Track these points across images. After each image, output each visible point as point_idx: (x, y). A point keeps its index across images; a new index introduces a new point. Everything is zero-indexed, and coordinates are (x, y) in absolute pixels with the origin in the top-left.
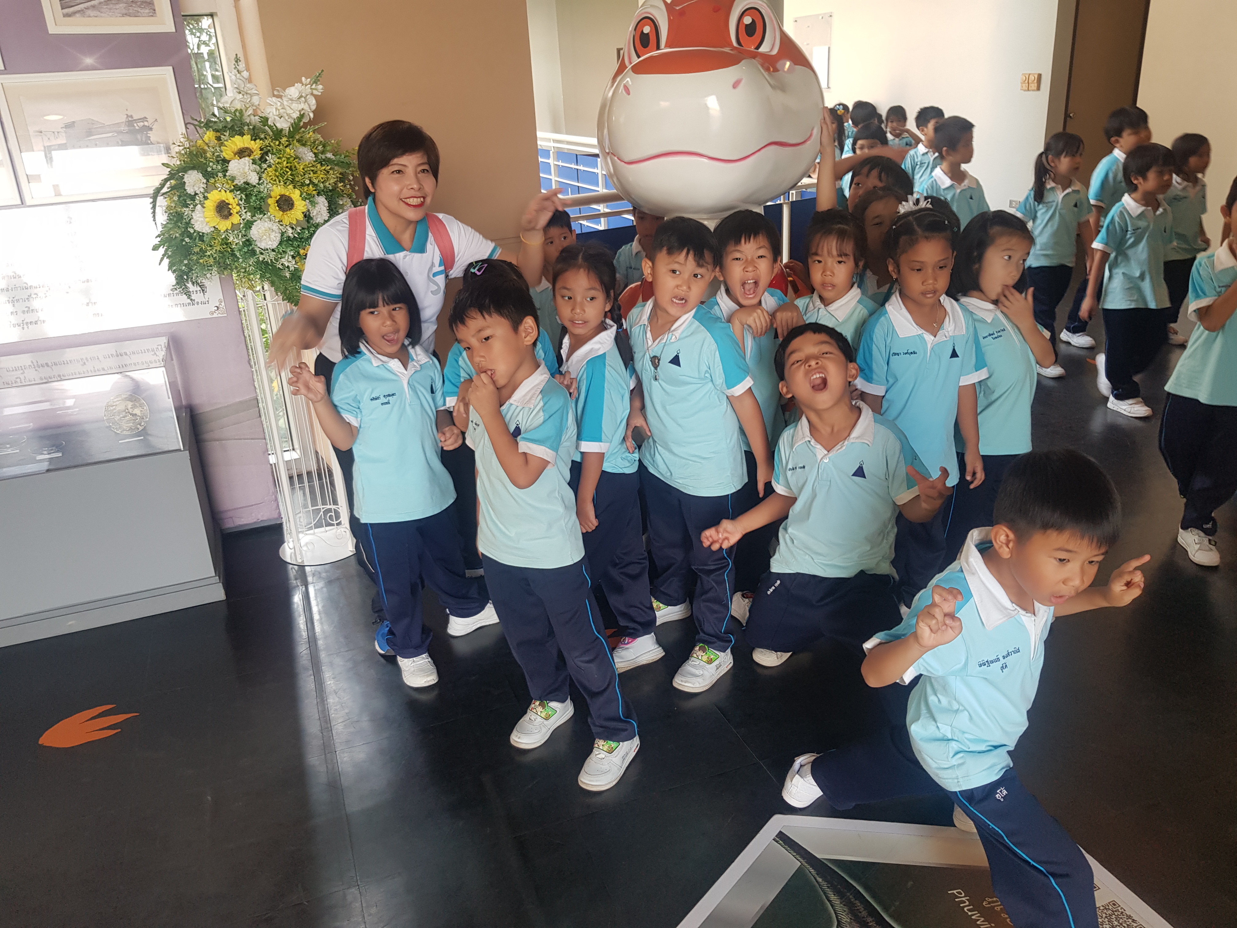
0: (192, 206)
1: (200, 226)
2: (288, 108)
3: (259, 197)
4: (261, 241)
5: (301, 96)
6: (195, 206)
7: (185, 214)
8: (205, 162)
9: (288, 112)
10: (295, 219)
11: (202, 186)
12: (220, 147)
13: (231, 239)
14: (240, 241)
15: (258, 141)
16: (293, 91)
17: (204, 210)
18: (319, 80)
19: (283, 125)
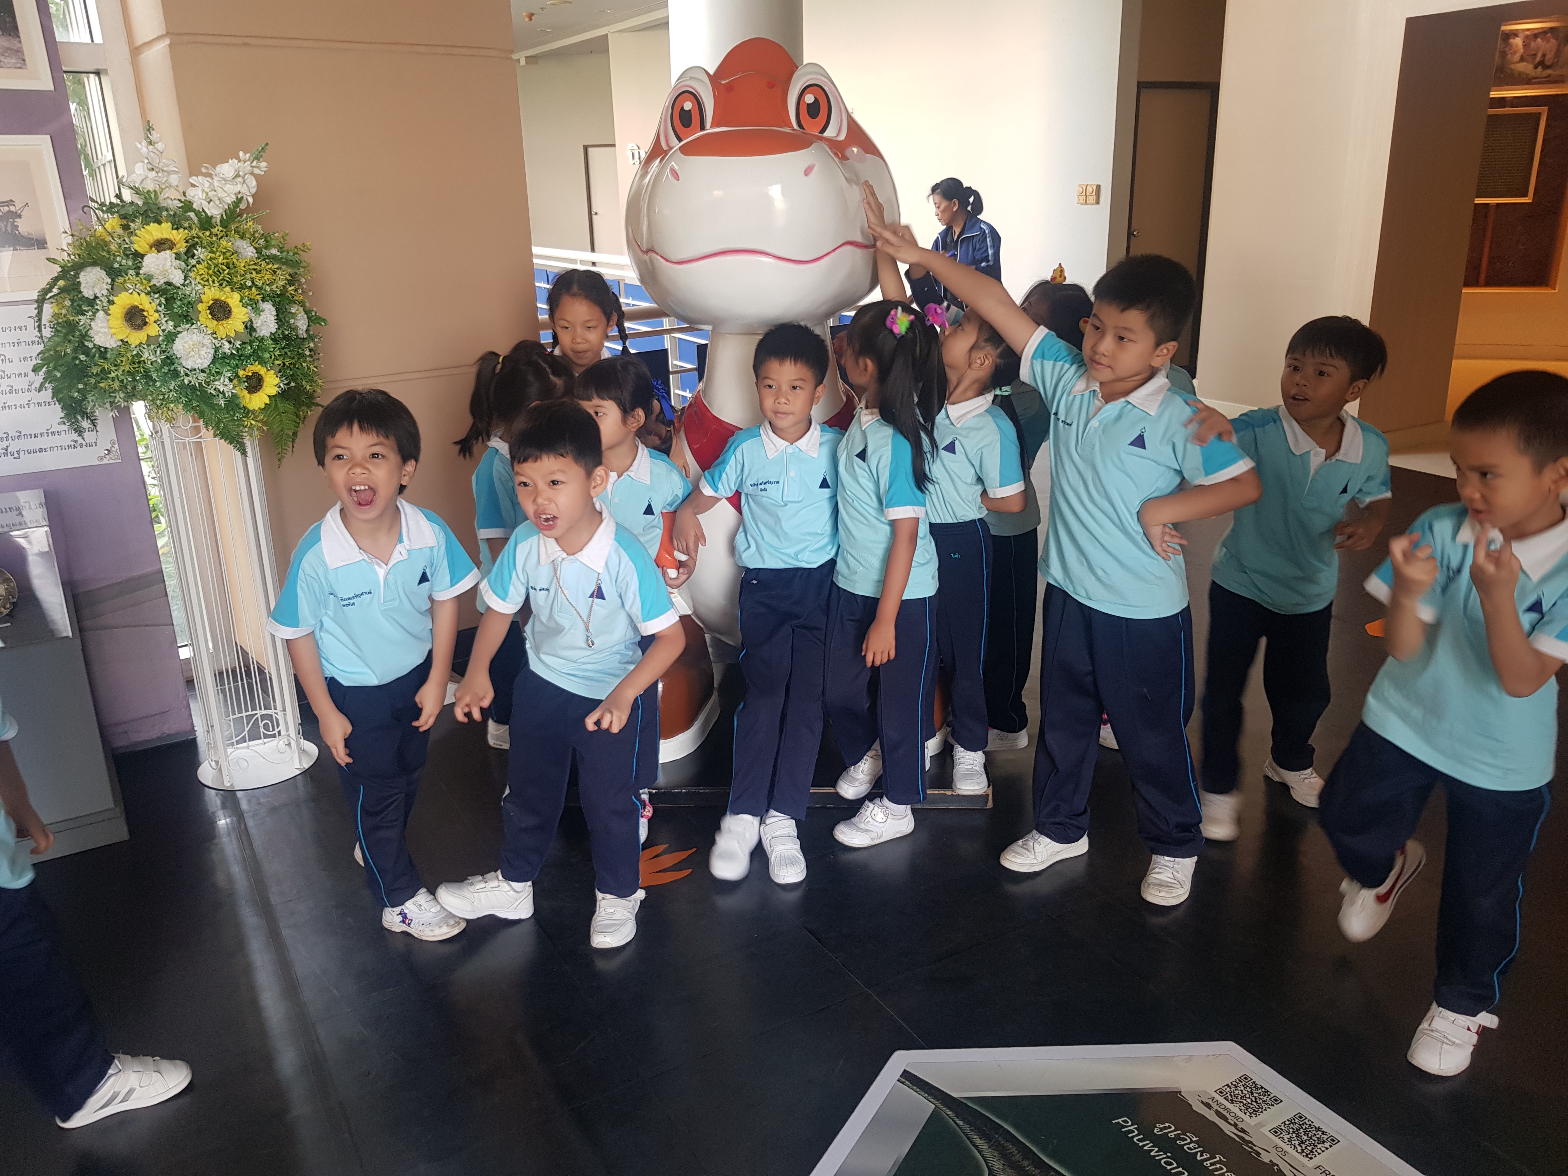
0: (90, 313)
1: (103, 339)
2: (220, 190)
3: (186, 302)
4: (186, 360)
5: (238, 176)
6: (94, 314)
7: (81, 323)
8: (107, 256)
9: (219, 195)
10: (233, 331)
11: (105, 287)
12: (129, 238)
13: (145, 355)
14: (159, 358)
15: (181, 230)
16: (227, 169)
17: (109, 317)
18: (261, 156)
19: (215, 211)
